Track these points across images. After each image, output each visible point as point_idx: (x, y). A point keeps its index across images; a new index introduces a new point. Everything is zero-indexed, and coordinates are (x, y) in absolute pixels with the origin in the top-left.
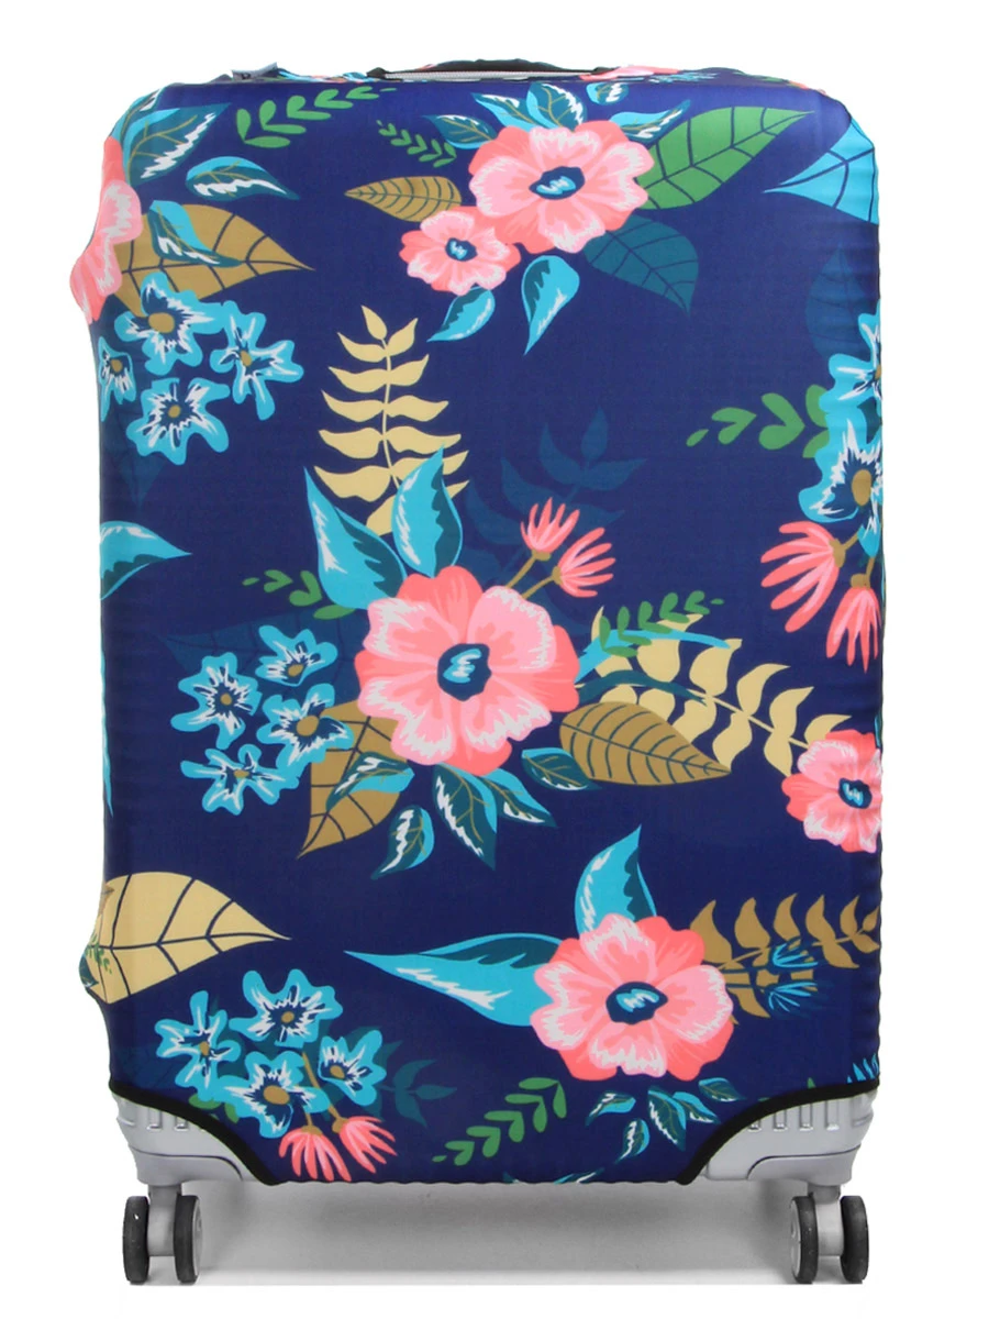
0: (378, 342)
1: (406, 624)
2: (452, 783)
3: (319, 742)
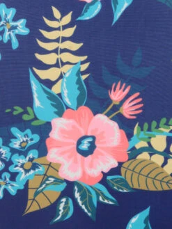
0: (57, 20)
1: (65, 128)
2: (81, 188)
3: (32, 172)
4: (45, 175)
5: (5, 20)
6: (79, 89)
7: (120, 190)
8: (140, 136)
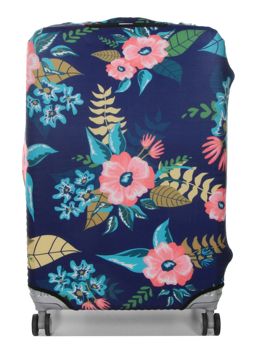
4: (99, 201)
5: (66, 95)
6: (120, 140)
7: (149, 208)
8: (163, 170)
